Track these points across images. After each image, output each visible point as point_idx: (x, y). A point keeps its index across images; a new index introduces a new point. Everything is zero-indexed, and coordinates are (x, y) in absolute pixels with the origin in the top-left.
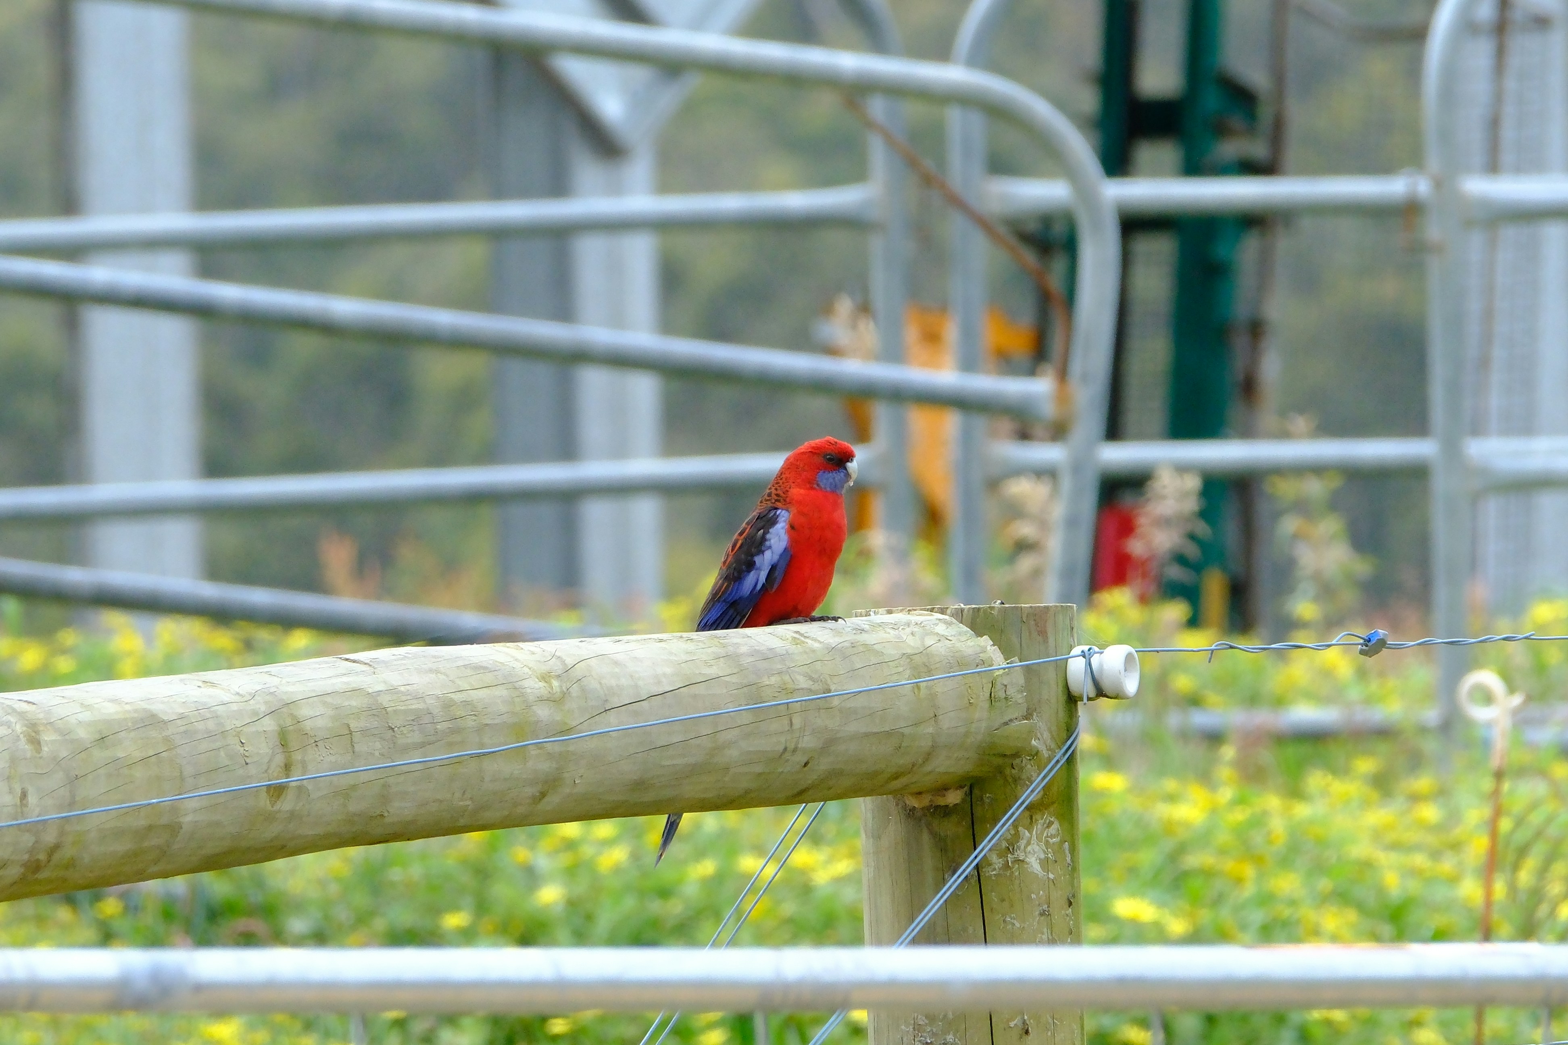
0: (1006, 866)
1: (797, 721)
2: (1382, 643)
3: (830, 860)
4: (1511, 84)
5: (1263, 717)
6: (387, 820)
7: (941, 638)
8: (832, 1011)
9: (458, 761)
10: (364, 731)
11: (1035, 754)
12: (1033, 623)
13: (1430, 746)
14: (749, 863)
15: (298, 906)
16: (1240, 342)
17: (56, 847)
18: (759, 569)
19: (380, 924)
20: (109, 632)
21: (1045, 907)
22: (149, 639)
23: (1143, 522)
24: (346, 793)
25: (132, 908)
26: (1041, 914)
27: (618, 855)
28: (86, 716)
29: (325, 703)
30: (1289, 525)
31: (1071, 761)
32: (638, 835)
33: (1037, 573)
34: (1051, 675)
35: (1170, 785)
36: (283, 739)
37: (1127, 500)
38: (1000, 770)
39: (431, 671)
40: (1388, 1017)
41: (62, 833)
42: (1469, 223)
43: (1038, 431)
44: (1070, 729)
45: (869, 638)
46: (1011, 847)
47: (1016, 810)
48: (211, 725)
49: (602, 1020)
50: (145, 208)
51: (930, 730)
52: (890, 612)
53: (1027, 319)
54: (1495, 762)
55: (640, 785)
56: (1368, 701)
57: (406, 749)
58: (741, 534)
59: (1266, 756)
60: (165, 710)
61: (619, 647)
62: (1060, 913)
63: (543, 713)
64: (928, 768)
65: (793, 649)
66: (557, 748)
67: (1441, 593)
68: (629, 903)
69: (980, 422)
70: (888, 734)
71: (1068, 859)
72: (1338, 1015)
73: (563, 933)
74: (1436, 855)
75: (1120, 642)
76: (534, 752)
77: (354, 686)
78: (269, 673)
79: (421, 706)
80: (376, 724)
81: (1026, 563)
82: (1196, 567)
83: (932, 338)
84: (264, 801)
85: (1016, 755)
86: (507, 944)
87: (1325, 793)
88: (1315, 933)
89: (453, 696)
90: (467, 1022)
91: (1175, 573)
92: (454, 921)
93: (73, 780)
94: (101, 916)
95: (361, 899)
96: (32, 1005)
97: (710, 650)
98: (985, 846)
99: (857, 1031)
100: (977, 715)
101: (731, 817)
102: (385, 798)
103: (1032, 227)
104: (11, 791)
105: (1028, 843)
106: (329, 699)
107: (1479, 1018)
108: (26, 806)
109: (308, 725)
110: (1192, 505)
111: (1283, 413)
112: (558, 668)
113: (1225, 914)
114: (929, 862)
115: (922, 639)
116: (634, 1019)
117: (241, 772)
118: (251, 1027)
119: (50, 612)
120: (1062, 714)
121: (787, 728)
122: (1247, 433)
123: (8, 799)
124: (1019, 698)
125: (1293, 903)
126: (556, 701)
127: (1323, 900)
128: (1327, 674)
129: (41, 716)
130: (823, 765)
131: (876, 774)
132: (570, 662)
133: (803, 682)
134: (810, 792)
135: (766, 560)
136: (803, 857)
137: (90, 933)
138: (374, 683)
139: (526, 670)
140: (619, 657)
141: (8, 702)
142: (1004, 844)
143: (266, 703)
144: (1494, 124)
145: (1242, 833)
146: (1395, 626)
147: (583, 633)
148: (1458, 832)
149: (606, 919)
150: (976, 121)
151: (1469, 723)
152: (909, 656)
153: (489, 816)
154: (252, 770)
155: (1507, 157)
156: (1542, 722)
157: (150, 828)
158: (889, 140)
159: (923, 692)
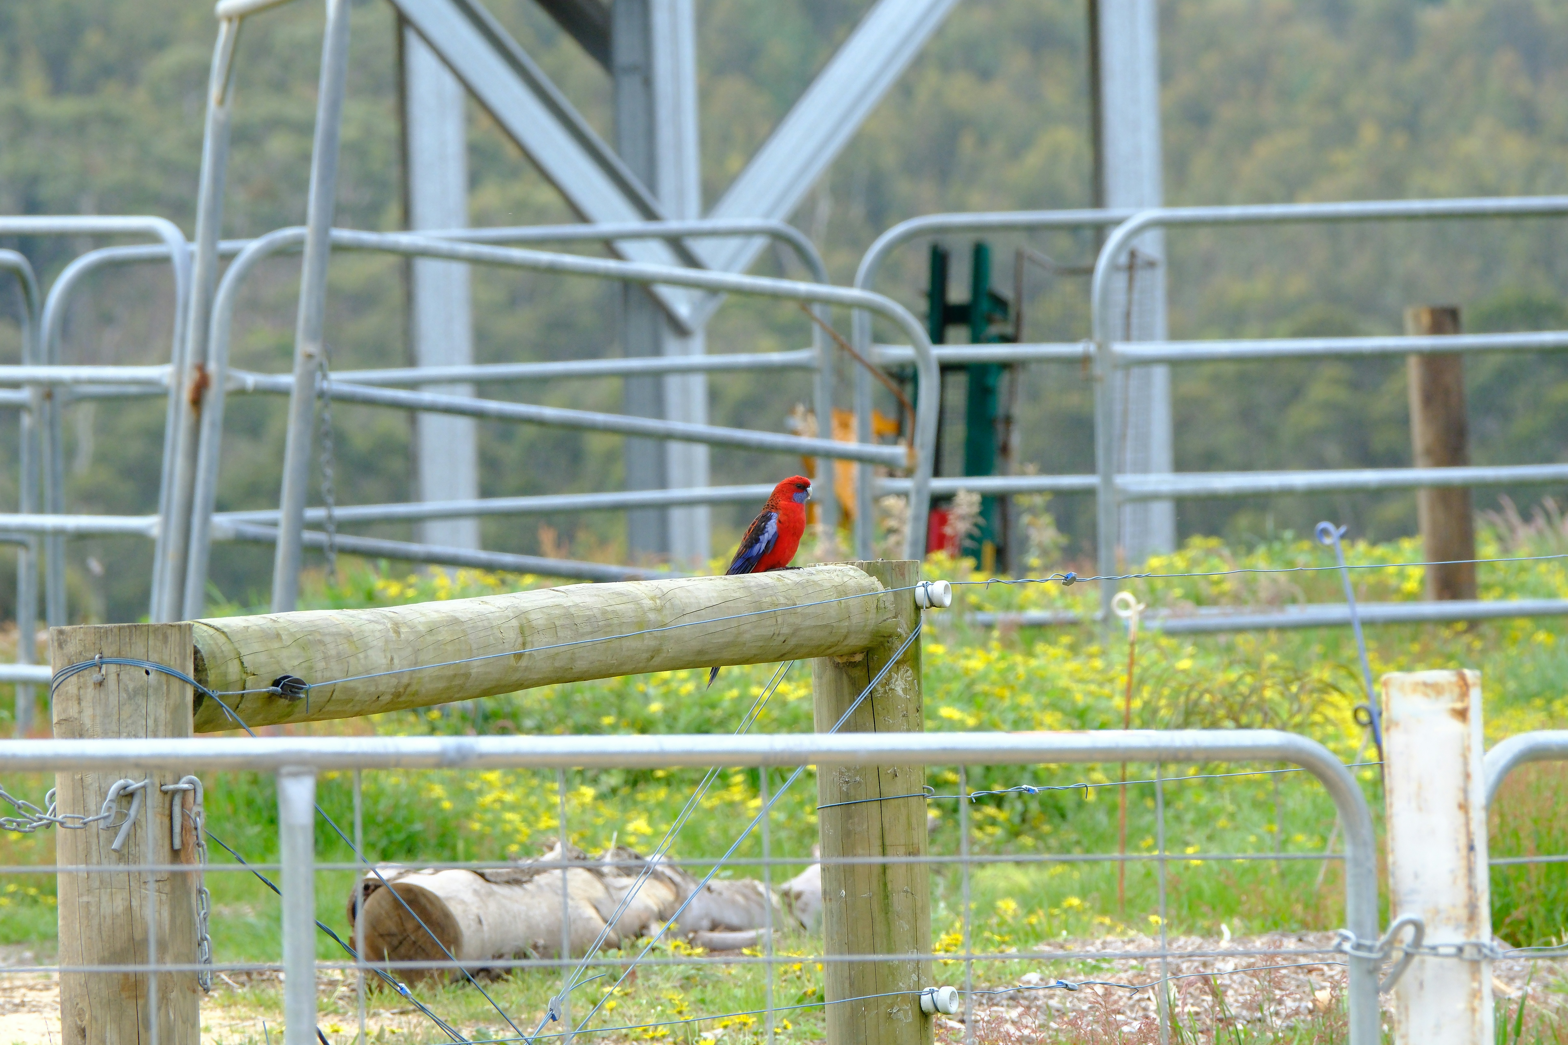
0: (885, 692)
1: (780, 620)
2: (1074, 579)
3: (795, 690)
4: (1136, 296)
5: (1013, 616)
6: (574, 671)
7: (852, 577)
8: (799, 766)
9: (610, 641)
10: (562, 626)
11: (899, 636)
12: (897, 569)
13: (1097, 629)
14: (756, 691)
15: (529, 713)
16: (1000, 428)
17: (409, 685)
18: (762, 542)
19: (570, 723)
20: (433, 576)
21: (905, 712)
22: (453, 580)
23: (951, 518)
24: (553, 657)
25: (446, 715)
26: (904, 716)
27: (689, 687)
28: (423, 619)
29: (543, 612)
30: (1026, 519)
31: (917, 639)
32: (699, 677)
33: (898, 544)
34: (907, 596)
35: (967, 650)
36: (522, 630)
37: (944, 507)
38: (882, 644)
39: (595, 595)
40: (1078, 767)
41: (411, 678)
42: (1116, 366)
43: (899, 473)
44: (917, 623)
45: (815, 578)
46: (888, 683)
47: (890, 664)
48: (486, 623)
49: (682, 771)
50: (450, 363)
51: (847, 624)
52: (826, 565)
53: (892, 416)
54: (1131, 638)
55: (700, 652)
56: (1067, 607)
57: (583, 635)
58: (753, 525)
59: (1015, 636)
60: (463, 616)
61: (690, 583)
62: (913, 716)
63: (652, 616)
64: (845, 643)
65: (778, 584)
66: (659, 634)
67: (1103, 553)
68: (696, 711)
69: (870, 468)
70: (826, 626)
71: (917, 688)
72: (1053, 766)
73: (662, 727)
74: (1101, 685)
75: (941, 579)
76: (647, 636)
77: (557, 603)
78: (514, 597)
79: (591, 613)
80: (568, 622)
81: (893, 539)
82: (978, 540)
83: (845, 425)
84: (512, 662)
85: (890, 636)
86: (634, 733)
87: (1045, 654)
88: (1041, 724)
89: (607, 608)
90: (614, 771)
91: (968, 543)
92: (607, 720)
93: (417, 652)
94: (429, 719)
95: (561, 710)
96: (397, 764)
97: (735, 584)
98: (875, 682)
99: (810, 775)
100: (870, 616)
101: (747, 668)
102: (573, 659)
103: (895, 370)
104: (385, 657)
105: (896, 680)
106: (544, 610)
107: (1124, 767)
108: (393, 664)
109: (534, 623)
110: (976, 509)
111: (1022, 463)
112: (659, 594)
113: (995, 716)
114: (846, 689)
115: (842, 578)
116: (697, 770)
117: (501, 647)
118: (505, 775)
119: (403, 567)
120: (913, 615)
121: (775, 623)
122: (1004, 473)
123: (384, 661)
124: (891, 607)
125: (1029, 709)
126: (659, 610)
127: (1044, 708)
128: (1044, 594)
129: (400, 619)
130: (792, 642)
131: (819, 646)
132: (665, 591)
133: (782, 600)
134: (786, 656)
135: (765, 538)
136: (783, 687)
137: (425, 728)
138: (567, 601)
139: (643, 595)
140: (690, 588)
141: (383, 612)
142: (884, 681)
143: (513, 612)
144: (1128, 315)
145: (1003, 673)
146: (1079, 569)
147: (670, 577)
148: (1112, 674)
149: (684, 719)
150: (867, 317)
151: (1117, 618)
152: (836, 587)
153: (626, 668)
154: (507, 646)
155: (1134, 332)
156: (1153, 617)
157: (455, 676)
158: (823, 326)
159: (843, 605)
